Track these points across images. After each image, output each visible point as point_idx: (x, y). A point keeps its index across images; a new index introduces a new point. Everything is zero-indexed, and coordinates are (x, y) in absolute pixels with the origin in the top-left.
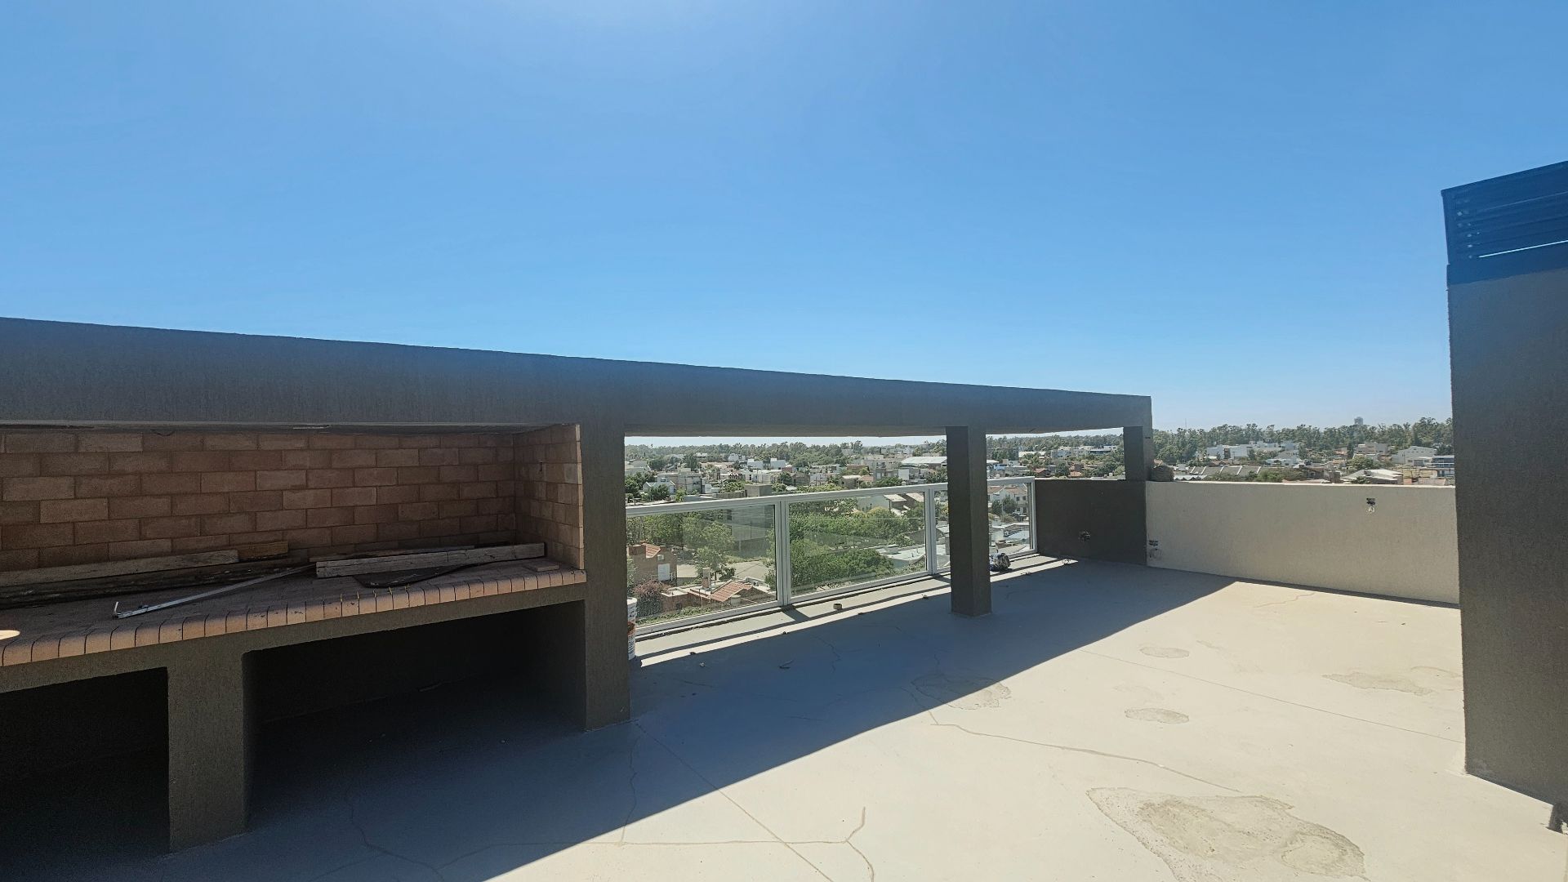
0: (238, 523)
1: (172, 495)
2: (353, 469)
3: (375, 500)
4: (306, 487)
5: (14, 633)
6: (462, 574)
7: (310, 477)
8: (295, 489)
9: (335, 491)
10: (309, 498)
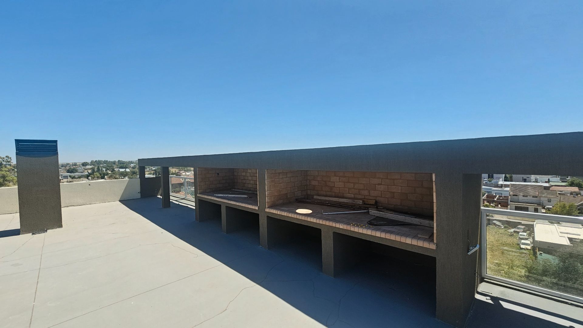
0: (366, 193)
1: (354, 183)
2: (394, 179)
3: (400, 191)
4: (381, 184)
5: (310, 212)
6: (397, 227)
7: (382, 181)
8: (379, 184)
9: (389, 186)
10: (382, 188)
